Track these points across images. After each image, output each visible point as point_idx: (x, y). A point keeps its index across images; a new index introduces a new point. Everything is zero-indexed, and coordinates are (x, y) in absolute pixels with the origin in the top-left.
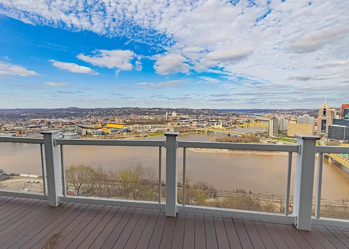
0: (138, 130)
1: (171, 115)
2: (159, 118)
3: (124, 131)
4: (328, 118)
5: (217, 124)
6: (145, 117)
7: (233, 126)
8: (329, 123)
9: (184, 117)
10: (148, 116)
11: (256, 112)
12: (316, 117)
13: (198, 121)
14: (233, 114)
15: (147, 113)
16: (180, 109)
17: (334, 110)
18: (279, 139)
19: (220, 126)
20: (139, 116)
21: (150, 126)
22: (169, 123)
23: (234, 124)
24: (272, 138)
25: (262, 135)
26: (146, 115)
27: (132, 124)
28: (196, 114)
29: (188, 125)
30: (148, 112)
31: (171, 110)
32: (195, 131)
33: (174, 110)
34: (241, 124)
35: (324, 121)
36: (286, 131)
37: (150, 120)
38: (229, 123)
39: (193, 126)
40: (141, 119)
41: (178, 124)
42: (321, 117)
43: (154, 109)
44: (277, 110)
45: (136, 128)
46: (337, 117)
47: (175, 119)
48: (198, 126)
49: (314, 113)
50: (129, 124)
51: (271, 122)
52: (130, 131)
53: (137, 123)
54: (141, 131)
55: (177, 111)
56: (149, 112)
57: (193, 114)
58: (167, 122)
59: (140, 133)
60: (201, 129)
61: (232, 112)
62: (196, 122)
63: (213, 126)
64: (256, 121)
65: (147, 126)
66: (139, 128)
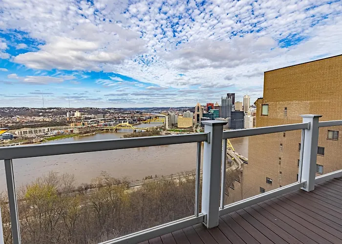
0: (28, 135)
1: (73, 115)
2: (58, 119)
3: (6, 138)
4: (200, 113)
5: (124, 122)
6: (37, 119)
7: (138, 122)
8: (201, 117)
9: (89, 116)
10: (42, 117)
11: (155, 110)
12: (194, 112)
13: (105, 120)
14: (137, 112)
15: (41, 114)
16: (83, 109)
17: (203, 107)
18: (172, 131)
19: (127, 124)
20: (29, 118)
21: (46, 129)
22: (71, 124)
23: (139, 121)
24: (168, 130)
25: (161, 128)
26: (39, 116)
27: (18, 129)
28: (102, 113)
29: (94, 125)
30: (41, 112)
31: (74, 110)
32: (103, 130)
33: (77, 109)
34: (145, 120)
35: (198, 115)
36: (177, 124)
37: (46, 122)
38: (135, 120)
39: (101, 125)
40: (32, 122)
41: (83, 124)
42: (196, 112)
43: (51, 109)
44: (169, 108)
45: (25, 132)
46: (205, 112)
47: (78, 119)
48: (106, 125)
49: (192, 110)
50: (11, 128)
51: (167, 117)
52: (15, 138)
53: (27, 127)
54: (33, 135)
55: (80, 110)
56: (44, 112)
57: (99, 113)
58: (70, 122)
59: (32, 138)
60: (108, 127)
61: (137, 110)
62: (103, 121)
63: (120, 124)
64: (156, 117)
65: (42, 129)
66: (31, 132)
